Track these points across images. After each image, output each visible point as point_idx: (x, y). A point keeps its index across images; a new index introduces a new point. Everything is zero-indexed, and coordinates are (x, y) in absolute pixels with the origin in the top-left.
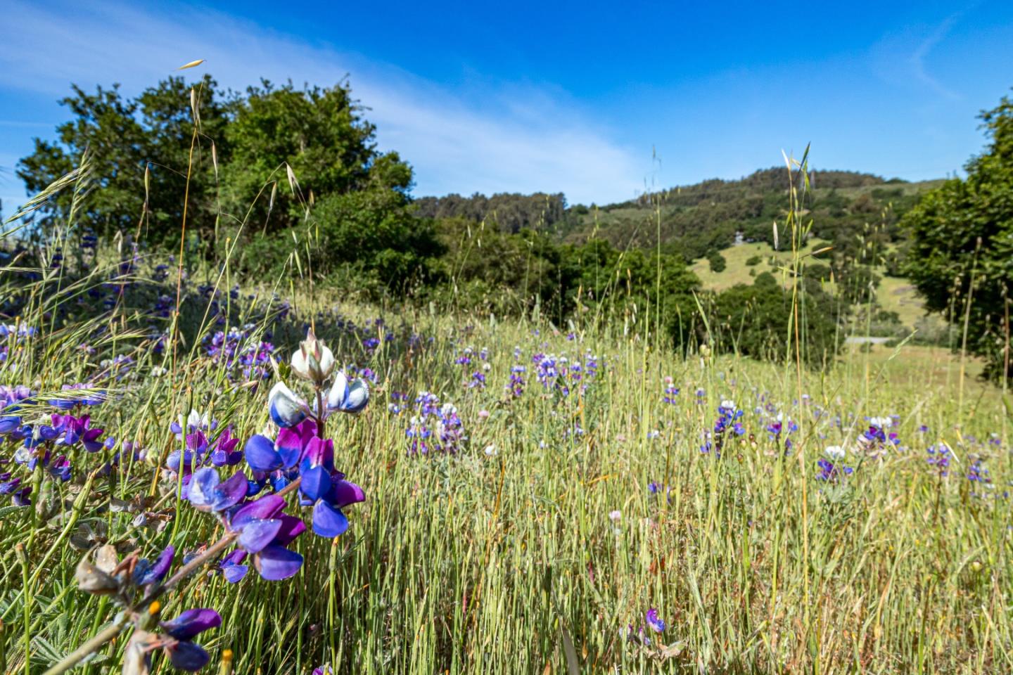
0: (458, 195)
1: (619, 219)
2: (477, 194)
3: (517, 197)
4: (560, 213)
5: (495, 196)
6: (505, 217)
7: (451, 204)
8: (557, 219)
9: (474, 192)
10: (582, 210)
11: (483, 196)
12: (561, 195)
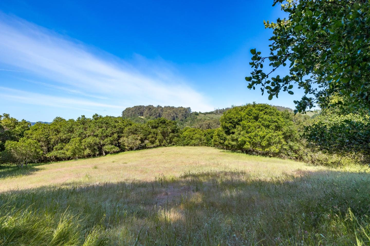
0: (152, 106)
1: (209, 118)
2: (159, 106)
3: (173, 108)
4: (189, 114)
5: (165, 107)
6: (170, 115)
7: (150, 109)
8: (188, 117)
9: (158, 105)
10: (196, 114)
11: (161, 107)
12: (189, 108)
